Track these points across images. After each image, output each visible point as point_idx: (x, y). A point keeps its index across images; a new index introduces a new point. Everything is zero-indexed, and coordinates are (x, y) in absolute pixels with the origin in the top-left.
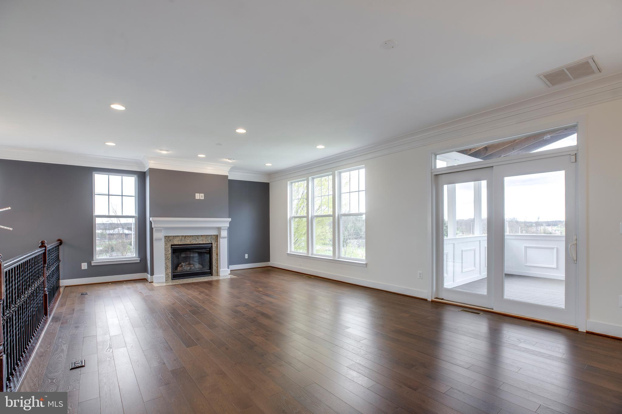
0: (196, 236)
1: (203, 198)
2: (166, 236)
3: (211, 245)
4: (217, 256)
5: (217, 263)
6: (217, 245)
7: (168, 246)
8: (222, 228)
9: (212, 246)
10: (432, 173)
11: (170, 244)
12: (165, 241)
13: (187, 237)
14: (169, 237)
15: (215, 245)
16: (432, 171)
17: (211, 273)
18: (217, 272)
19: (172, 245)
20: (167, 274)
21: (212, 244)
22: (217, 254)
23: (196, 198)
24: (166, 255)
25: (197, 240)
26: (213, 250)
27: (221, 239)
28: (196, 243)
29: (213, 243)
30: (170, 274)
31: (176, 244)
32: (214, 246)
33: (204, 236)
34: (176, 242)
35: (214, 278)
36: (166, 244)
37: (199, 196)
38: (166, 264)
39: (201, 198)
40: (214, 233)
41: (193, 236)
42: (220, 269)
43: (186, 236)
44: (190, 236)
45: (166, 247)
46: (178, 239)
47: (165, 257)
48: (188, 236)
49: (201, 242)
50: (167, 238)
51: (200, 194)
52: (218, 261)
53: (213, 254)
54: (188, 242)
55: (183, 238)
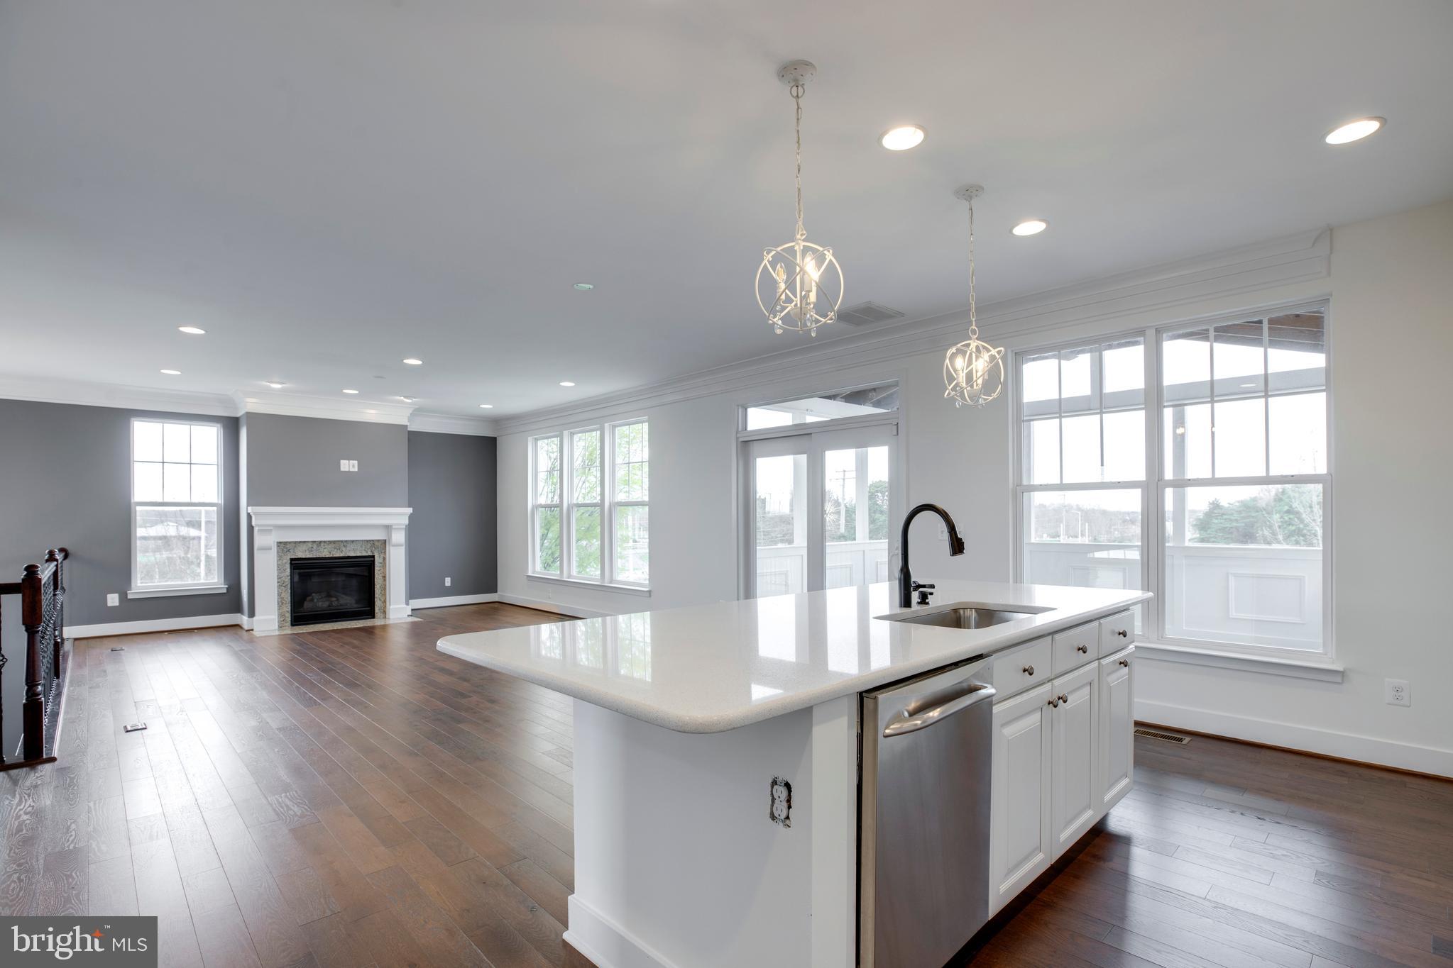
0: (342, 541)
1: (356, 469)
2: (280, 543)
3: (372, 559)
4: (385, 580)
5: (384, 595)
6: (384, 559)
7: (284, 561)
8: (394, 527)
9: (374, 561)
10: (737, 438)
11: (289, 558)
12: (278, 552)
13: (322, 544)
14: (286, 543)
15: (381, 560)
16: (738, 435)
17: (371, 614)
18: (385, 612)
19: (292, 560)
20: (281, 615)
21: (373, 557)
22: (384, 577)
23: (342, 469)
24: (279, 578)
25: (344, 549)
26: (377, 568)
27: (391, 548)
28: (341, 555)
29: (376, 555)
30: (288, 615)
31: (299, 557)
32: (378, 560)
33: (357, 543)
34: (301, 553)
35: (377, 622)
36: (280, 558)
37: (349, 466)
38: (279, 594)
39: (352, 470)
40: (378, 535)
41: (334, 542)
42: (390, 605)
43: (320, 542)
44: (330, 542)
45: (279, 563)
46: (304, 547)
47: (278, 582)
48: (325, 542)
49: (352, 554)
50: (282, 546)
51: (351, 461)
52: (385, 589)
53: (376, 576)
54: (325, 553)
55: (315, 547)
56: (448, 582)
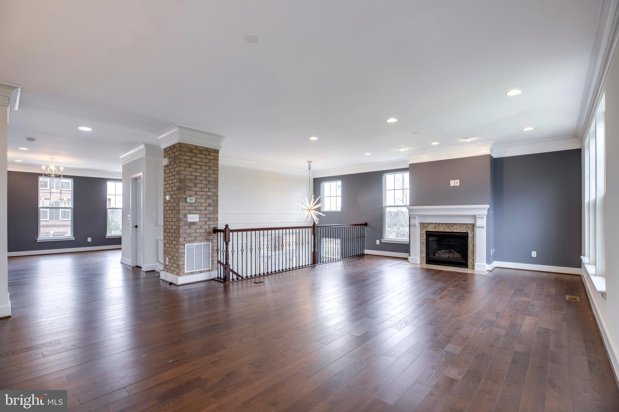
0: (450, 224)
1: (458, 184)
2: (421, 223)
3: (467, 234)
4: (474, 247)
5: (473, 256)
6: (474, 234)
7: (423, 232)
8: (477, 216)
9: (468, 235)
11: (425, 230)
12: (420, 227)
13: (440, 225)
14: (424, 223)
15: (472, 235)
17: (466, 265)
18: (473, 266)
19: (426, 232)
20: (421, 258)
22: (474, 245)
23: (451, 185)
24: (421, 240)
25: (451, 228)
26: (469, 240)
27: (477, 228)
28: (450, 231)
29: (469, 232)
30: (425, 258)
31: (430, 230)
32: (470, 235)
33: (458, 225)
34: (431, 229)
35: (469, 270)
36: (421, 230)
37: (454, 183)
38: (421, 248)
39: (456, 185)
40: (470, 221)
41: (446, 224)
42: (476, 262)
43: (439, 224)
44: (444, 224)
45: (421, 232)
46: (432, 226)
47: (420, 242)
48: (441, 224)
49: (455, 231)
50: (422, 225)
51: (455, 180)
52: (474, 253)
53: (469, 244)
54: (441, 229)
55: (437, 226)
56: (534, 254)
